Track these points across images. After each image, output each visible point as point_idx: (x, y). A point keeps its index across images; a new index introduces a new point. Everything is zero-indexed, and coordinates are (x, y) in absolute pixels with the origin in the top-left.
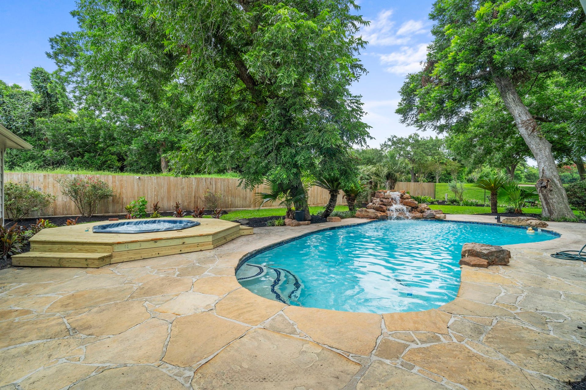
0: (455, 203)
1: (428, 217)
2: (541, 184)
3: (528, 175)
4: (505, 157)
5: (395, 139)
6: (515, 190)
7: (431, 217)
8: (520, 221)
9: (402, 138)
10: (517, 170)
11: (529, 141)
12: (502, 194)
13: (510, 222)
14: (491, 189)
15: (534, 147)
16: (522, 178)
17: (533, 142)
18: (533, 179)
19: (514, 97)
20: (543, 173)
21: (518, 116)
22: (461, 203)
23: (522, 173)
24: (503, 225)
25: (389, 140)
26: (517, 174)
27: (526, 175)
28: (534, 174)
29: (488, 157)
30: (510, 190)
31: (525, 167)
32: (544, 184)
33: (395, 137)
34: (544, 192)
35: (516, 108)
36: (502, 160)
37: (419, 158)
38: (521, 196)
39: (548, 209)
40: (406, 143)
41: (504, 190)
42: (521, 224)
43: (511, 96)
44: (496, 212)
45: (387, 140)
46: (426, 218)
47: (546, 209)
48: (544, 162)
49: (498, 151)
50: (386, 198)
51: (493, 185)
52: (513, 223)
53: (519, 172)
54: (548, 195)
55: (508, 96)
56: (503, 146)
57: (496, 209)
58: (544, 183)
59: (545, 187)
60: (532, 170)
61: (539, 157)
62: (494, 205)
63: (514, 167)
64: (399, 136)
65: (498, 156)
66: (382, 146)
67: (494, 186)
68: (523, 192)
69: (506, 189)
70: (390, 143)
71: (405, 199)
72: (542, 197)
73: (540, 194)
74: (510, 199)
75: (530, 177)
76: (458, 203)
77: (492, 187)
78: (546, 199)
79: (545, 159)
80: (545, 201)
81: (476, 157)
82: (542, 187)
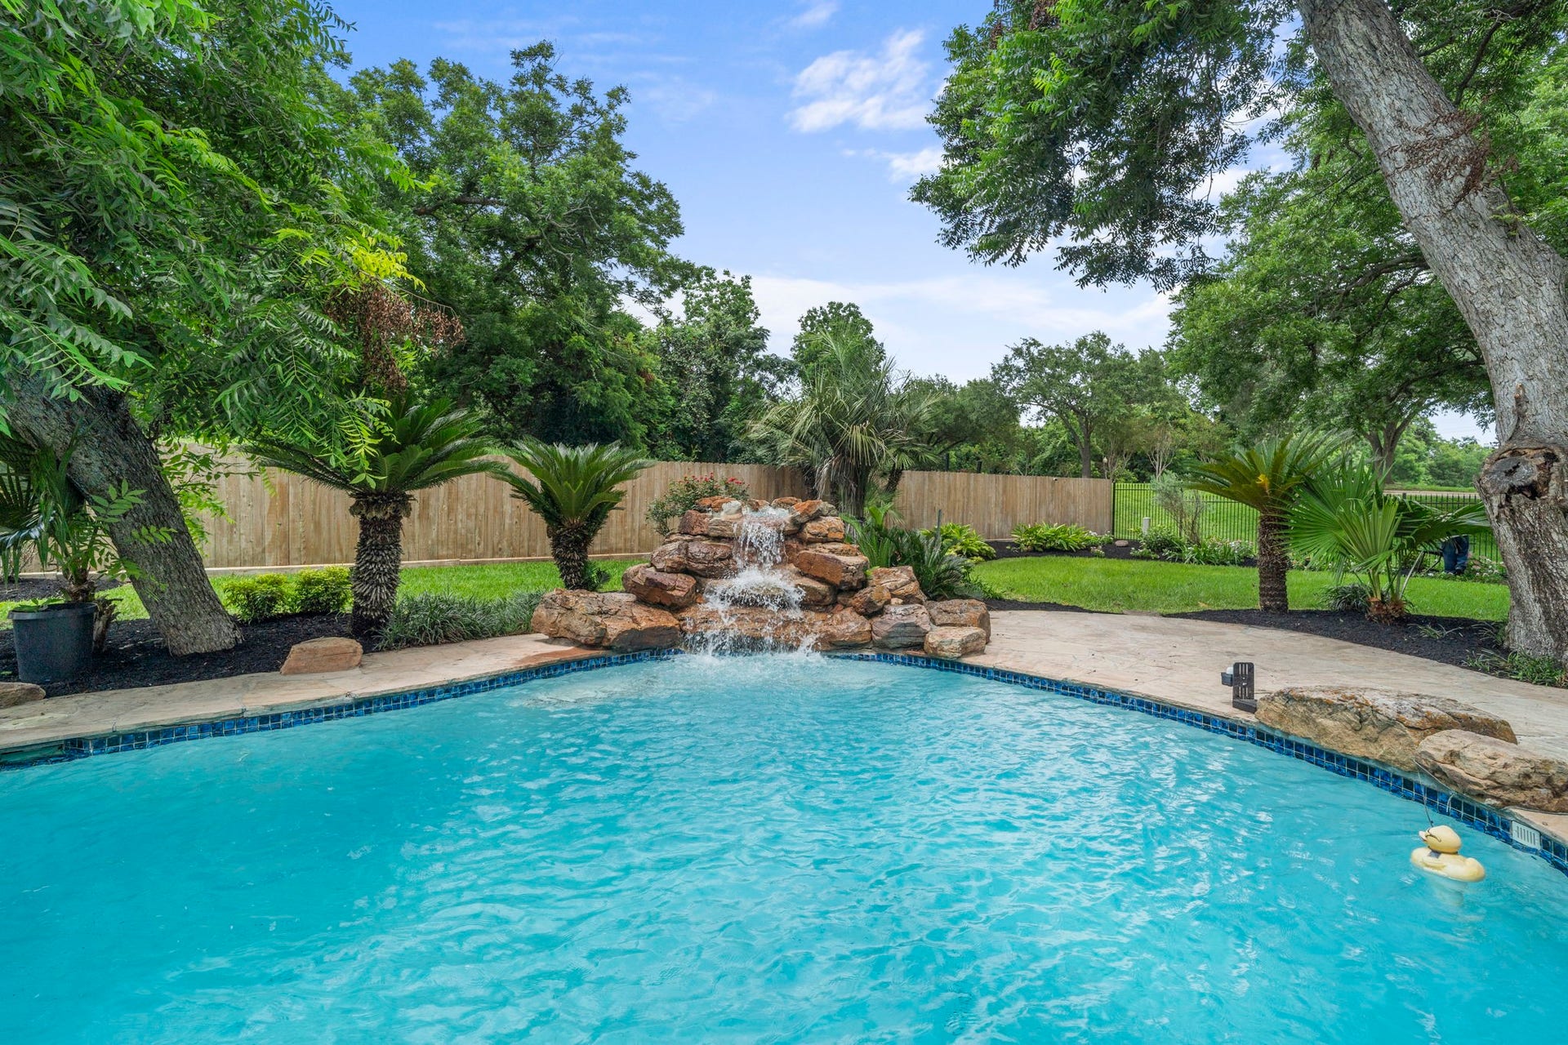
0: (1166, 552)
1: (893, 643)
2: (1510, 473)
3: (1439, 466)
4: (1363, 399)
5: (1034, 351)
6: (1369, 507)
7: (906, 641)
8: (1370, 730)
9: (1059, 349)
10: (1406, 451)
11: (1449, 252)
12: (1313, 527)
13: (1306, 721)
14: (1255, 498)
15: (1473, 281)
16: (1420, 474)
17: (1468, 256)
18: (1451, 477)
19: (1373, 27)
20: (1521, 416)
21: (1389, 122)
22: (1189, 552)
23: (1420, 459)
24: (1260, 735)
25: (1018, 352)
26: (1406, 462)
27: (1431, 466)
28: (1456, 463)
29: (1303, 397)
30: (1346, 505)
31: (1428, 442)
32: (1529, 472)
33: (1036, 343)
34: (1528, 515)
35: (1382, 88)
36: (1351, 409)
37: (1102, 406)
38: (1397, 535)
39: (1546, 612)
40: (1067, 361)
41: (1316, 503)
42: (1375, 752)
43: (1359, 26)
44: (1283, 609)
45: (1010, 353)
46: (882, 646)
47: (1537, 610)
48: (1529, 359)
49: (1339, 377)
50: (718, 538)
51: (1262, 479)
52: (1324, 732)
53: (1412, 457)
54: (1547, 535)
55: (1341, 28)
56: (1354, 364)
57: (1282, 592)
58: (1523, 469)
59: (1533, 491)
60: (1451, 451)
61: (1496, 332)
62: (1275, 573)
63: (1394, 436)
64: (1048, 342)
65: (1341, 394)
66: (996, 372)
67: (1272, 486)
68: (1409, 515)
69: (1329, 497)
70: (1020, 363)
71: (810, 542)
72: (1511, 544)
73: (1504, 530)
74: (1345, 551)
75: (1445, 472)
76: (1179, 551)
77: (1262, 488)
78: (1533, 559)
79: (1532, 339)
80: (1531, 566)
81: (1263, 398)
82: (1513, 489)
